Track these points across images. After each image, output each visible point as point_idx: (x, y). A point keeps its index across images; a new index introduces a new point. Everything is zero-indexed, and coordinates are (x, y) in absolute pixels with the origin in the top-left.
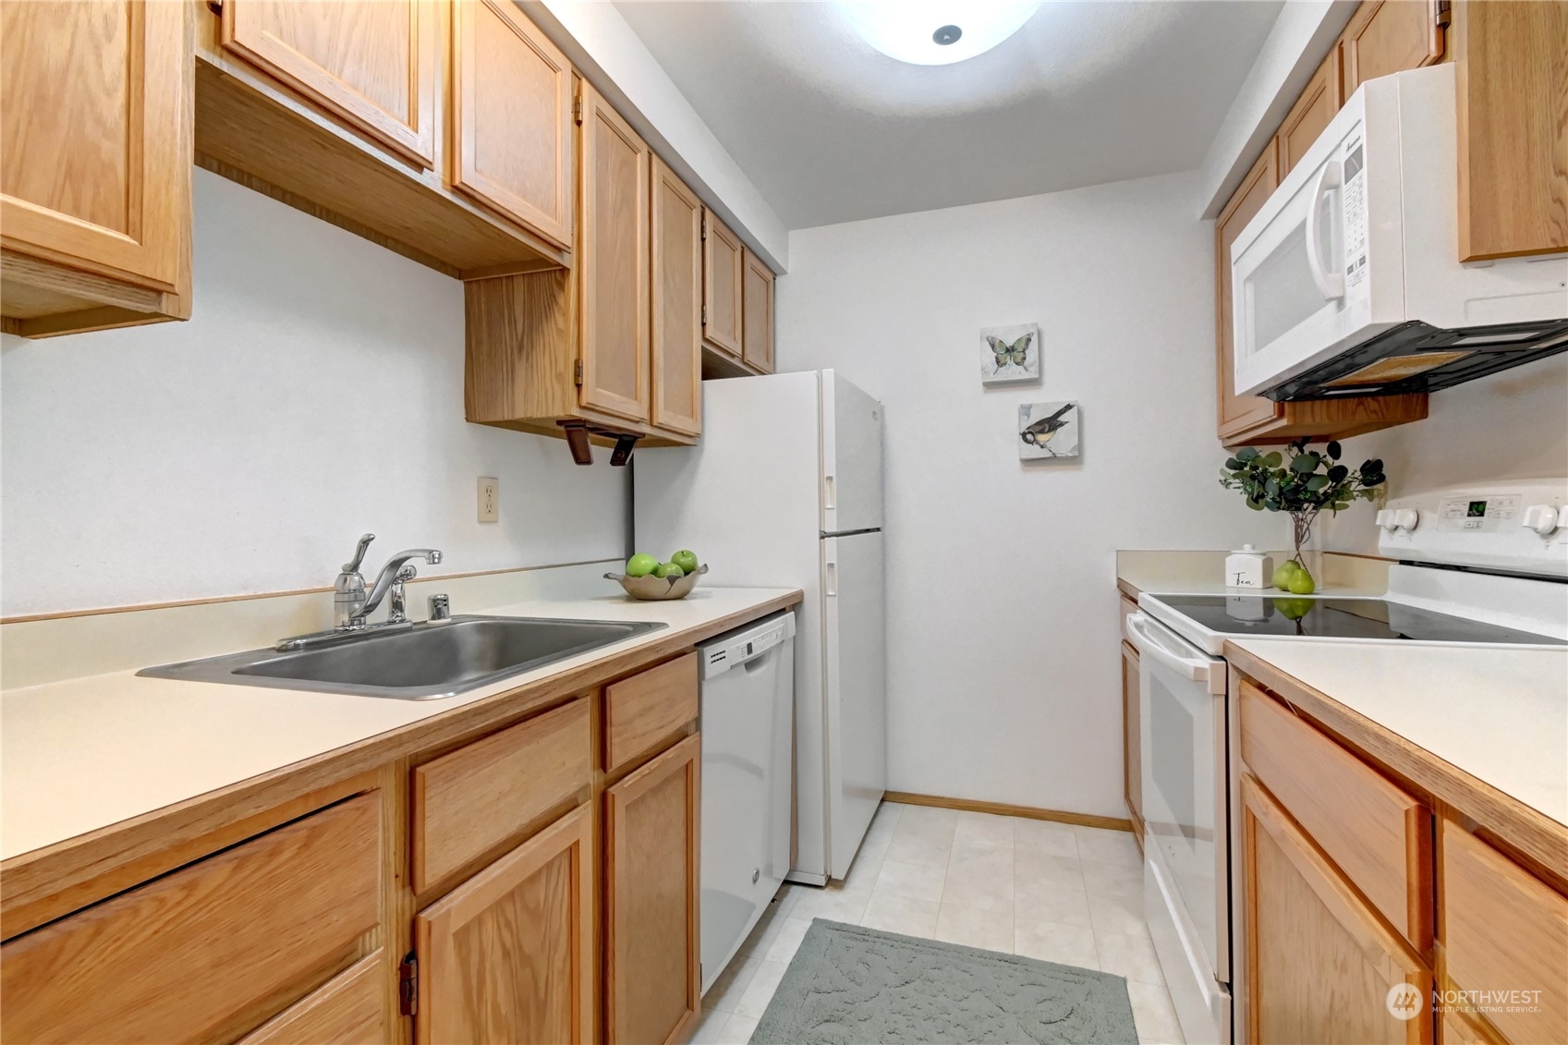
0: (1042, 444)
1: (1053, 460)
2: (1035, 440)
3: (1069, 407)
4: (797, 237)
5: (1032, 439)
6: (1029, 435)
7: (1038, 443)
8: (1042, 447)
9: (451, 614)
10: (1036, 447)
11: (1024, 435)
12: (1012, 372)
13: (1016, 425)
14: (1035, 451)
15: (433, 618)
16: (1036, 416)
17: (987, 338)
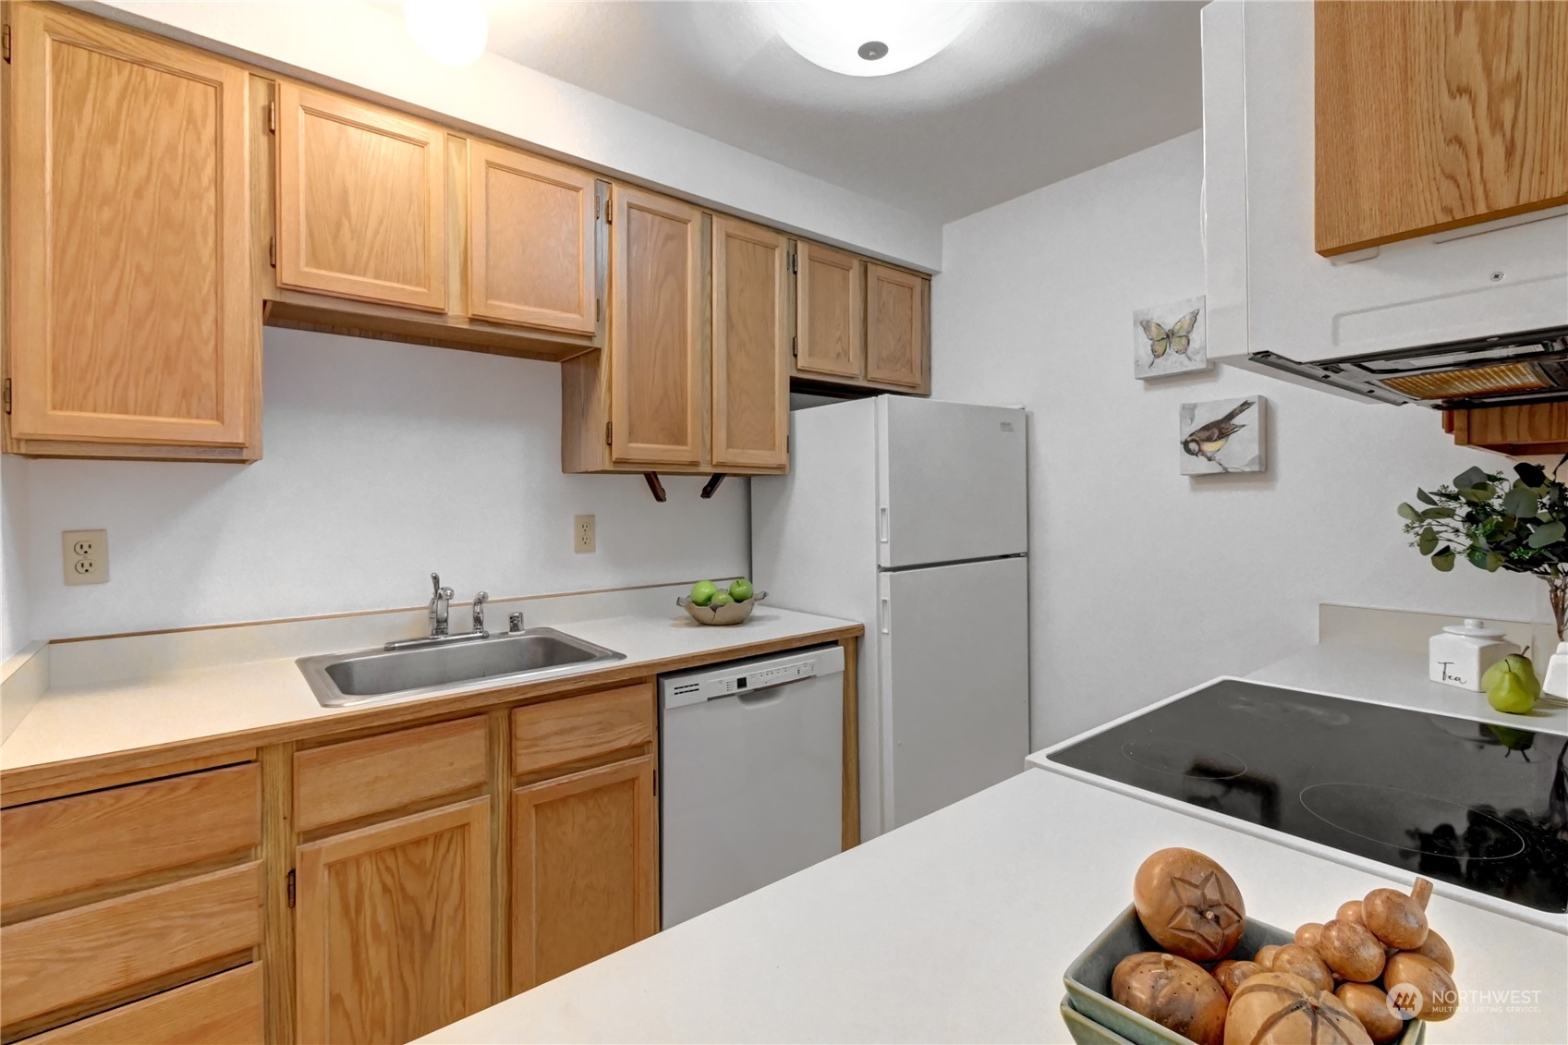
0: (1209, 455)
1: (1225, 476)
2: (1200, 450)
3: (1246, 405)
4: (951, 232)
5: (1197, 449)
6: (1192, 445)
7: (1204, 454)
8: (1210, 459)
9: (526, 628)
10: (1202, 459)
11: (1186, 444)
12: (1173, 362)
13: (1177, 431)
14: (1201, 465)
15: (511, 631)
16: (1203, 418)
17: (1141, 323)
